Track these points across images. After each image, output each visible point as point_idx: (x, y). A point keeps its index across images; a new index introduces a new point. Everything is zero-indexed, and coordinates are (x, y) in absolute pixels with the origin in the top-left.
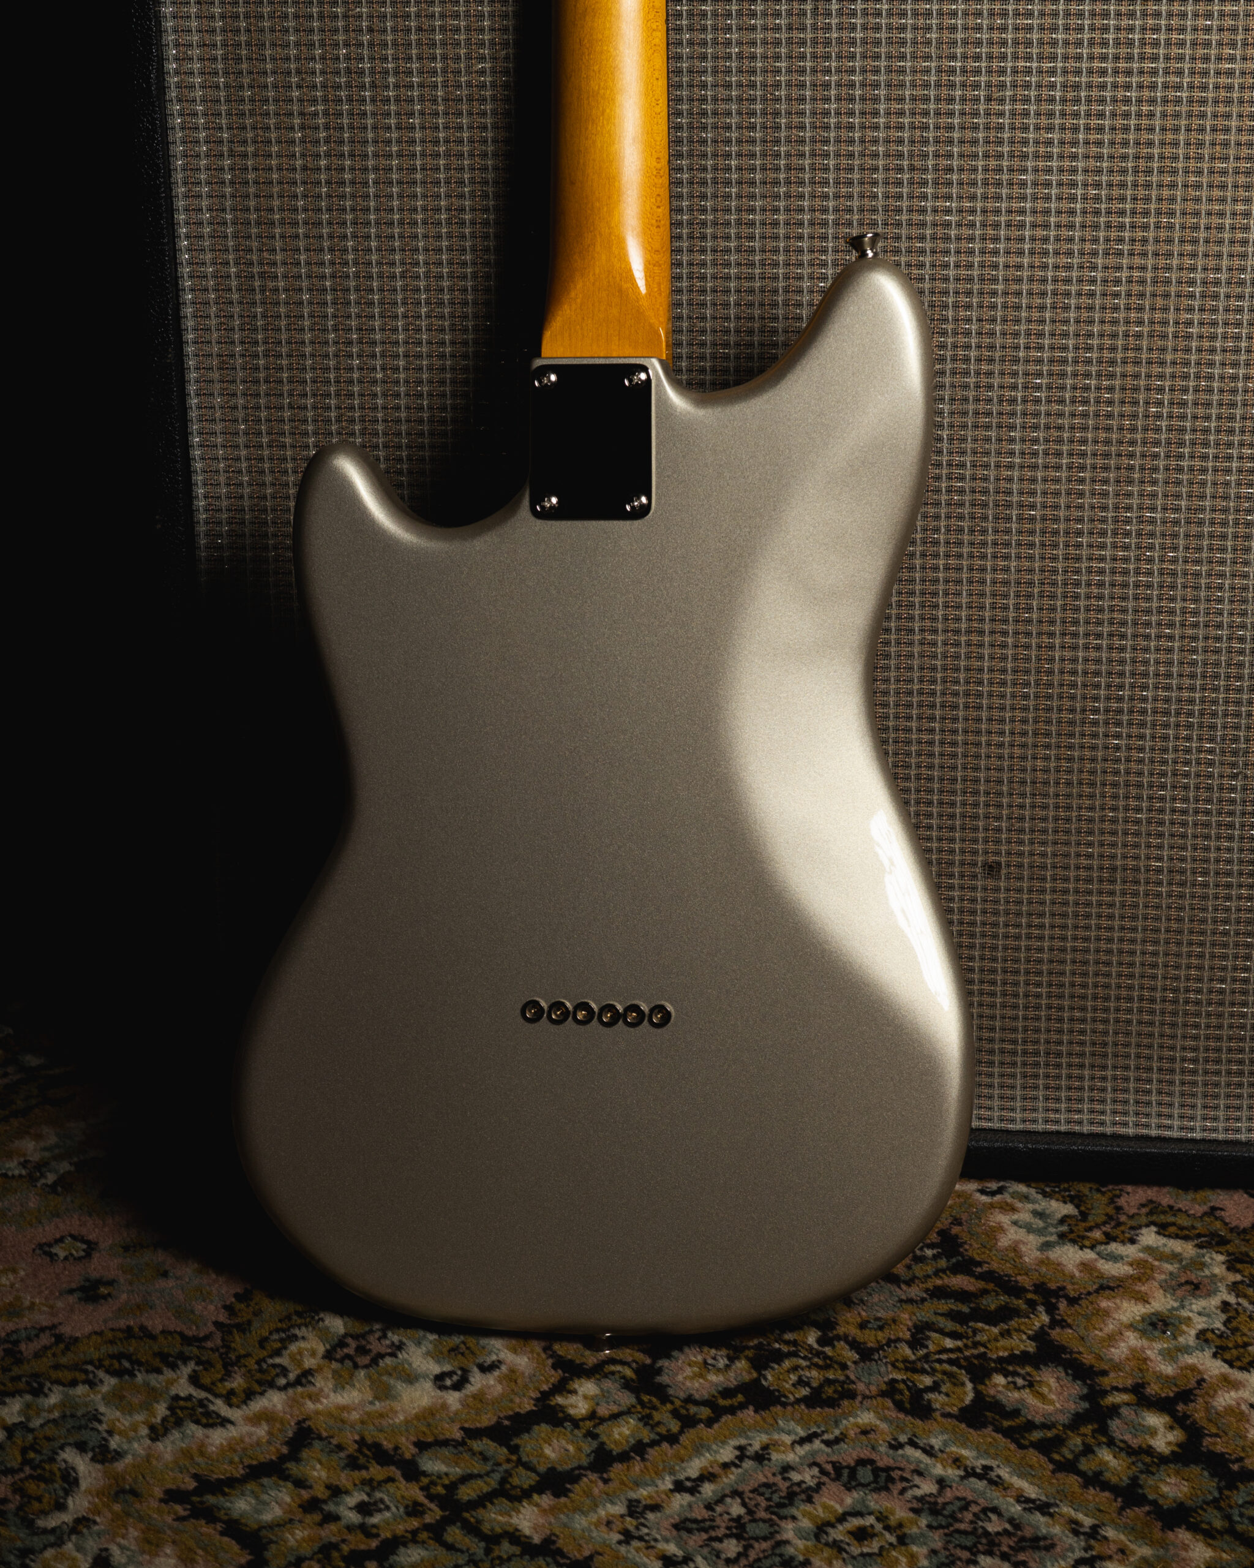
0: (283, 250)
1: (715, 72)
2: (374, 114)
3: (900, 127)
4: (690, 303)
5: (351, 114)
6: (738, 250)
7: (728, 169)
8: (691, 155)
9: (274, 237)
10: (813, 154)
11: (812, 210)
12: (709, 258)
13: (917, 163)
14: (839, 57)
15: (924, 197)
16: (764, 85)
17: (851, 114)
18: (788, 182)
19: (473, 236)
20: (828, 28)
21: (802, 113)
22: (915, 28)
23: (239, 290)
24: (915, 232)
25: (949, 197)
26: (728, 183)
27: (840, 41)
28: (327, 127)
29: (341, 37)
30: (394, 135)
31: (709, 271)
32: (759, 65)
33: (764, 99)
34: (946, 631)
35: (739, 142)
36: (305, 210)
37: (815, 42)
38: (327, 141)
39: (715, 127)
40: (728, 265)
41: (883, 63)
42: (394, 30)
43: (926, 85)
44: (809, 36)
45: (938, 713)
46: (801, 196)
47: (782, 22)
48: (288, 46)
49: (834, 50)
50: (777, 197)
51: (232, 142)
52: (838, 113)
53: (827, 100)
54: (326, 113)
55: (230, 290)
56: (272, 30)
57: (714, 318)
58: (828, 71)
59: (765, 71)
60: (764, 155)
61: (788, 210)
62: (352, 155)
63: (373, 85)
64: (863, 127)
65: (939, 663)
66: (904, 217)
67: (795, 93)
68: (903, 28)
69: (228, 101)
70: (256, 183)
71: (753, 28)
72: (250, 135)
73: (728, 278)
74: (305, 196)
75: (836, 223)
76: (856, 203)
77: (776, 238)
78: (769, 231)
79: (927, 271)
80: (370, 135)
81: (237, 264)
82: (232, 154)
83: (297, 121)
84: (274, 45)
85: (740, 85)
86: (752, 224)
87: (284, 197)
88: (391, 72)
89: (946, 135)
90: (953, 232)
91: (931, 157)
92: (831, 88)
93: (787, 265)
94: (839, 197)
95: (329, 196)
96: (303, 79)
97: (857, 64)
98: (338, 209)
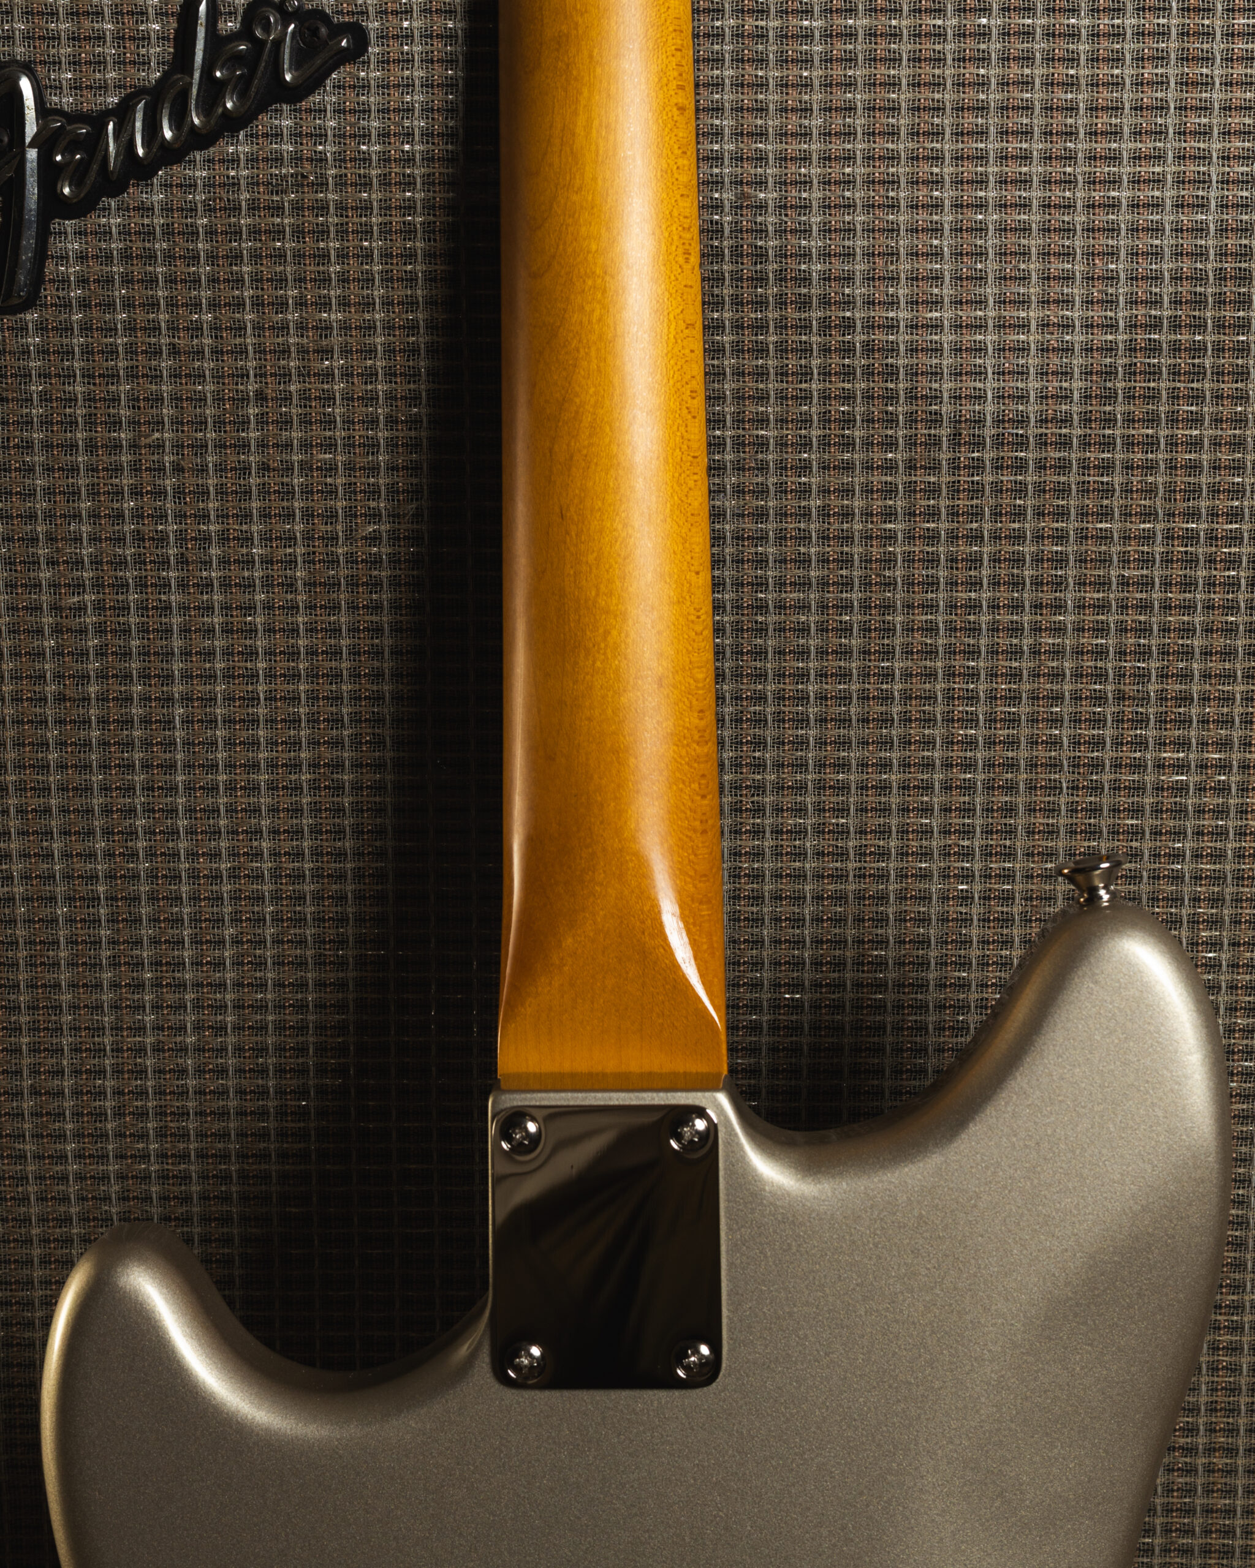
0: (22, 833)
1: (781, 538)
2: (184, 608)
3: (1101, 629)
5: (143, 608)
6: (819, 831)
7: (804, 698)
9: (6, 812)
10: (950, 674)
11: (949, 765)
12: (769, 843)
13: (1130, 689)
14: (996, 514)
15: (1142, 743)
16: (867, 560)
17: (1017, 607)
18: (906, 720)
19: (357, 809)
20: (978, 466)
21: (932, 607)
22: (1128, 467)
25: (1184, 744)
26: (802, 721)
27: (997, 487)
28: (100, 630)
29: (126, 481)
30: (220, 643)
31: (769, 865)
32: (858, 527)
33: (866, 584)
35: (823, 653)
36: (62, 767)
37: (954, 489)
38: (101, 653)
40: (801, 855)
41: (1073, 525)
42: (220, 468)
43: (1147, 561)
44: (945, 479)
46: (929, 743)
47: (899, 456)
48: (32, 494)
49: (988, 502)
50: (887, 743)
52: (994, 607)
53: (977, 584)
54: (99, 607)
57: (776, 942)
58: (977, 537)
60: (865, 675)
61: (906, 765)
62: (144, 676)
63: (183, 561)
64: (1037, 629)
66: (1106, 777)
67: (920, 573)
68: (1107, 467)
71: (848, 467)
73: (799, 876)
74: (62, 744)
75: (989, 787)
76: (1023, 754)
77: (885, 810)
78: (872, 799)
79: (1145, 866)
80: (177, 643)
83: (47, 620)
85: (824, 560)
86: (844, 788)
87: (24, 745)
88: (214, 539)
89: (1180, 642)
90: (1190, 801)
91: (1153, 679)
92: (981, 565)
93: (903, 854)
94: (995, 743)
95: (104, 744)
96: (58, 550)
97: (1027, 525)
98: (119, 766)
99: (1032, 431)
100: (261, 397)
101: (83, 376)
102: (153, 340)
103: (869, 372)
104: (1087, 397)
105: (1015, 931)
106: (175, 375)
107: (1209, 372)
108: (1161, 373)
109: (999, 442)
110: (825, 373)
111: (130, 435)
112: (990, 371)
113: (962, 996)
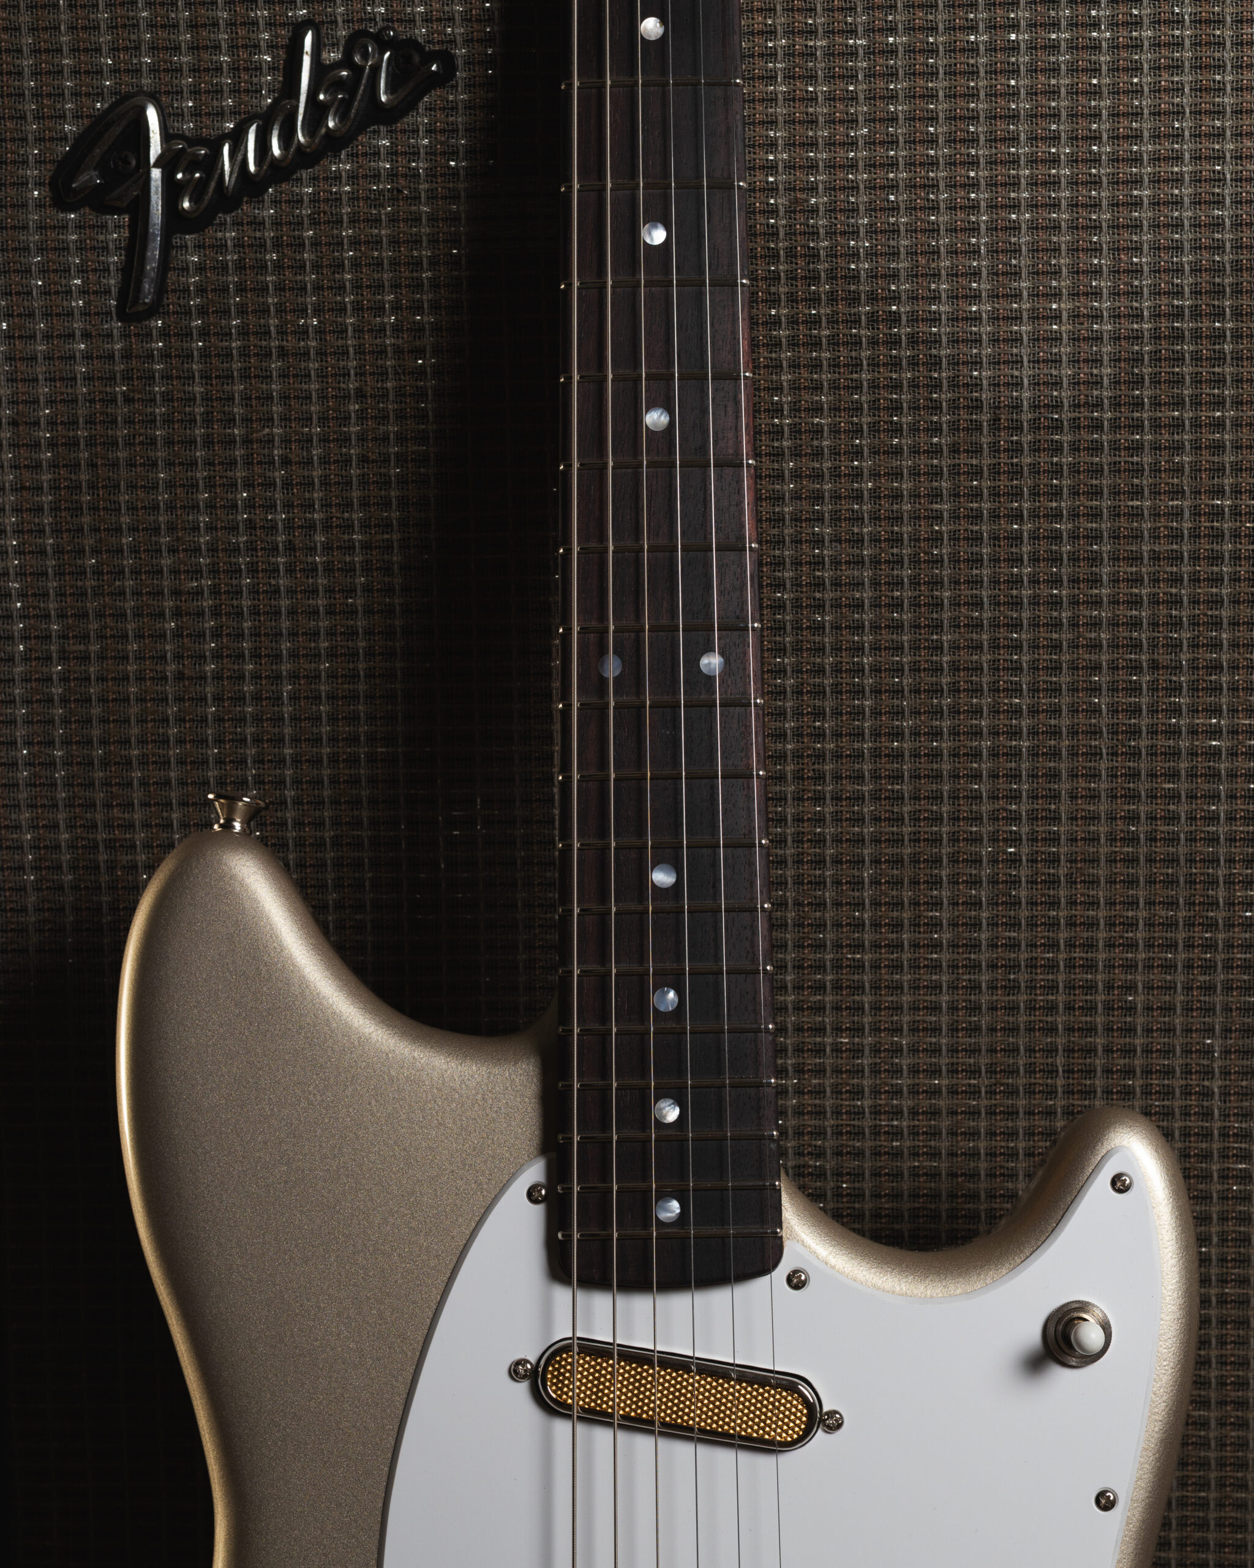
0: (145, 805)
1: (836, 519)
2: (291, 592)
3: (1135, 602)
4: (798, 881)
5: (254, 591)
6: (876, 797)
7: (859, 670)
8: (797, 649)
9: (130, 784)
10: (995, 646)
11: (995, 733)
12: (829, 809)
13: (1163, 658)
14: (1035, 494)
15: (1176, 710)
16: (915, 539)
17: (1056, 581)
18: (955, 690)
20: (1016, 449)
21: (977, 582)
22: (1156, 447)
23: (74, 868)
24: (1160, 765)
25: (1216, 711)
27: (1035, 469)
28: (216, 613)
29: (240, 474)
30: (324, 624)
31: (829, 831)
32: (907, 507)
33: (915, 561)
34: (1222, 1403)
35: (875, 628)
36: (181, 741)
37: (995, 471)
38: (216, 634)
39: (837, 605)
40: (859, 820)
41: (1106, 503)
42: (324, 461)
43: (1176, 536)
44: (987, 461)
45: (1212, 1536)
46: (977, 712)
47: (942, 440)
48: (155, 487)
49: (1026, 483)
50: (938, 712)
51: (65, 637)
52: (1034, 581)
53: (1018, 561)
54: (215, 591)
55: (60, 867)
56: (131, 464)
57: (837, 904)
58: (1018, 516)
59: (915, 517)
60: (915, 647)
61: (954, 733)
62: (256, 656)
63: (290, 547)
64: (1074, 602)
65: (1212, 1455)
66: (1144, 743)
67: (964, 550)
68: (1136, 448)
69: (59, 573)
70: (103, 700)
71: (897, 451)
72: (94, 626)
73: (860, 840)
74: (181, 720)
75: (1034, 754)
76: (1065, 722)
77: (937, 777)
78: (924, 765)
79: (1182, 828)
80: (285, 624)
81: (70, 827)
82: (64, 657)
83: (168, 604)
84: (132, 487)
85: (875, 540)
86: (898, 755)
87: (146, 721)
88: (319, 526)
89: (1210, 613)
90: (1223, 766)
91: (1185, 648)
92: (1022, 542)
93: (955, 819)
94: (1038, 712)
95: (219, 720)
96: (178, 539)
97: (1063, 504)
98: (232, 740)
99: (1066, 415)
100: (360, 394)
101: (202, 378)
102: (264, 343)
103: (914, 363)
104: (1116, 383)
105: (1061, 893)
106: (284, 375)
107: (1228, 357)
108: (1184, 359)
109: (1035, 426)
110: (874, 364)
111: (243, 431)
112: (1025, 359)
113: (1013, 956)
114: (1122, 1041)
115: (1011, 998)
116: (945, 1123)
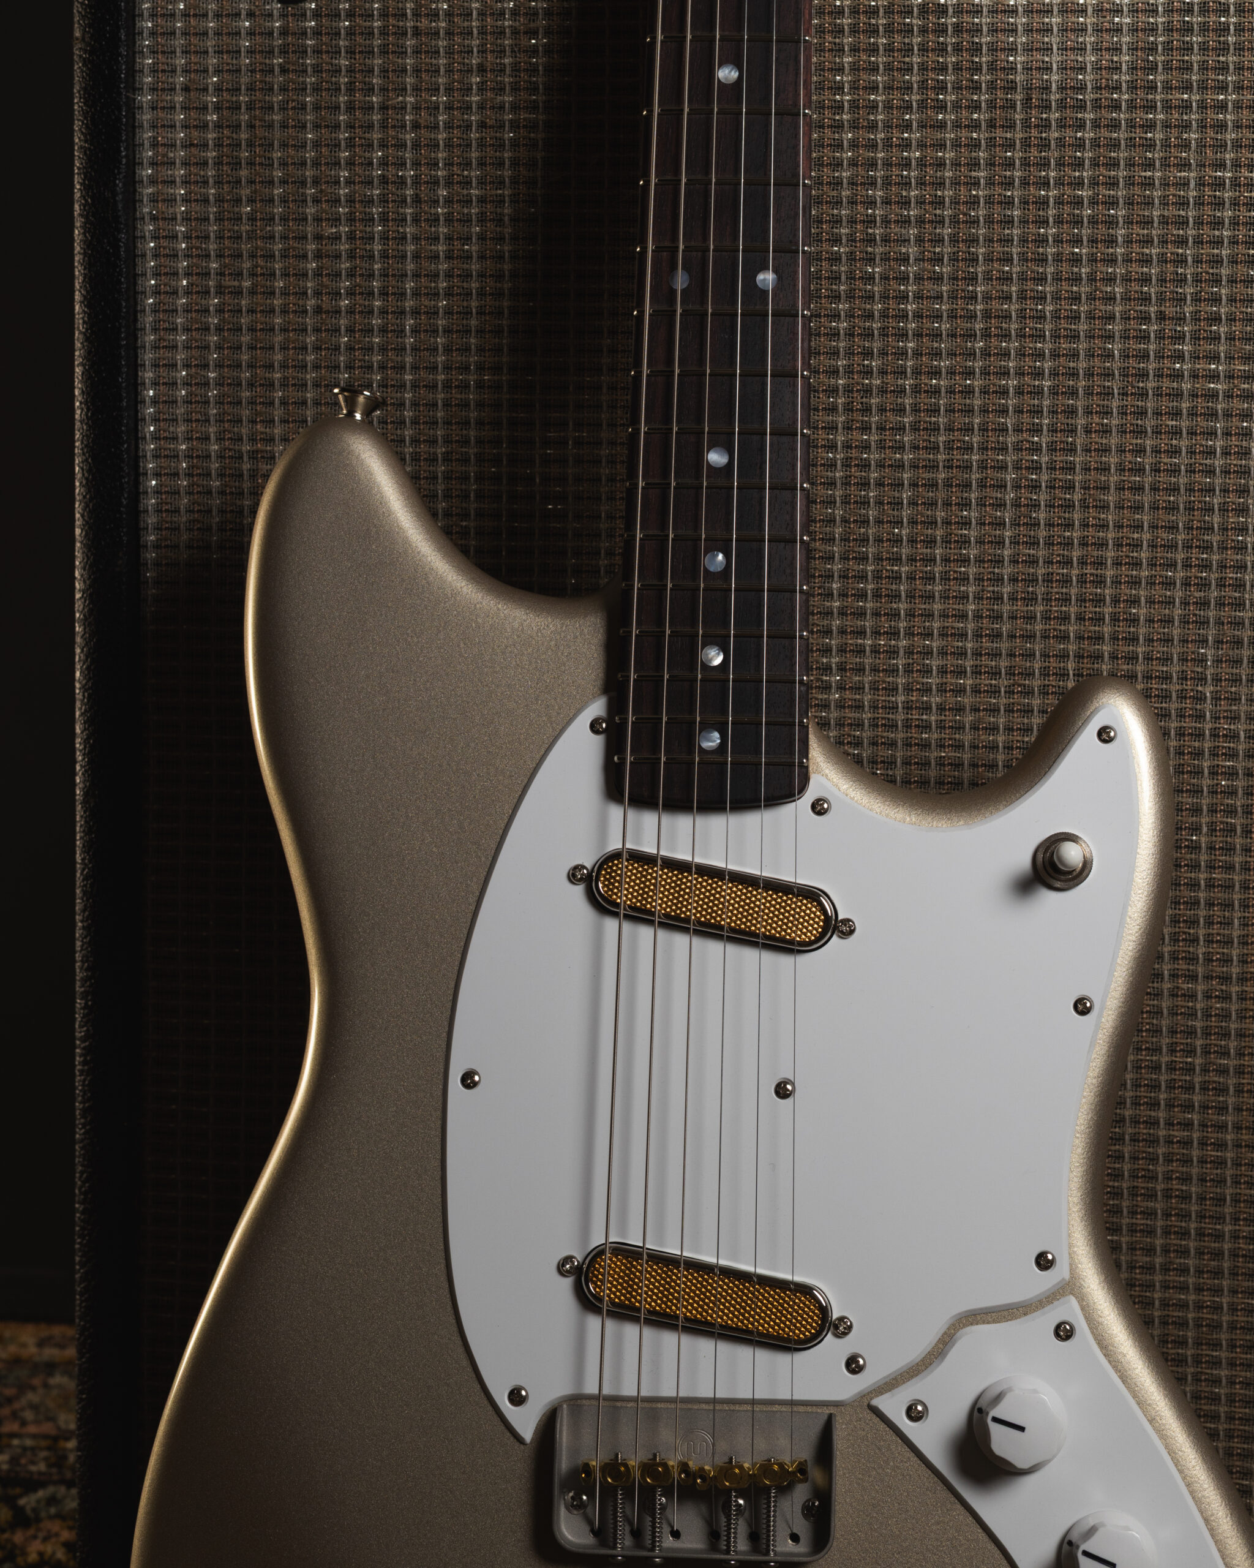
0: (284, 421)
1: (887, 183)
2: (416, 239)
3: (1146, 261)
4: (846, 501)
5: (384, 238)
6: (915, 428)
7: (904, 316)
8: (850, 296)
9: (272, 403)
10: (1022, 297)
11: (1020, 373)
12: (874, 438)
13: (1170, 310)
14: (1060, 164)
15: (1180, 357)
16: (955, 202)
17: (1077, 241)
18: (986, 335)
20: (1046, 125)
21: (1009, 241)
22: (1167, 125)
23: (221, 475)
24: (1165, 404)
25: (1215, 358)
26: (903, 335)
27: (1061, 143)
28: (351, 256)
29: (376, 136)
30: (444, 266)
31: (874, 456)
32: (949, 174)
33: (955, 221)
34: (1208, 978)
35: (919, 278)
36: (317, 367)
37: (1026, 144)
38: (351, 274)
39: (885, 258)
40: (901, 448)
41: (1122, 173)
42: (449, 126)
43: (1183, 203)
44: (1019, 135)
45: (1197, 1099)
46: (1006, 354)
47: (981, 117)
48: (304, 146)
49: (1053, 155)
50: (972, 354)
51: (222, 274)
52: (1058, 241)
53: (1044, 222)
54: (351, 237)
55: (209, 475)
56: (284, 126)
57: (879, 522)
58: (1046, 184)
59: (956, 183)
60: (953, 297)
61: (985, 373)
62: (384, 293)
63: (417, 199)
64: (1092, 259)
65: (1198, 1024)
66: (1151, 385)
67: (997, 212)
68: (1150, 126)
69: (219, 219)
70: (252, 330)
71: (942, 125)
72: (247, 265)
73: (899, 466)
74: (317, 349)
75: (1054, 392)
76: (1082, 365)
77: (970, 411)
78: (958, 402)
79: (1182, 461)
80: (410, 267)
81: (220, 439)
82: (220, 291)
83: (311, 247)
84: (284, 145)
85: (921, 202)
86: (936, 391)
87: (288, 349)
88: (442, 182)
89: (1211, 271)
90: (1219, 407)
91: (1188, 302)
92: (1048, 206)
93: (983, 449)
94: (1059, 356)
95: (350, 349)
96: (321, 191)
97: (1085, 174)
98: (361, 367)
99: (1089, 96)
100: (482, 69)
101: (347, 52)
102: (401, 24)
103: (958, 49)
104: (1133, 69)
105: (1076, 516)
106: (417, 52)
107: (1232, 48)
108: (1192, 49)
109: (1062, 105)
110: (924, 49)
111: (381, 99)
112: (1055, 47)
113: (1032, 570)
114: (1126, 649)
115: (1029, 608)
116: (968, 719)
